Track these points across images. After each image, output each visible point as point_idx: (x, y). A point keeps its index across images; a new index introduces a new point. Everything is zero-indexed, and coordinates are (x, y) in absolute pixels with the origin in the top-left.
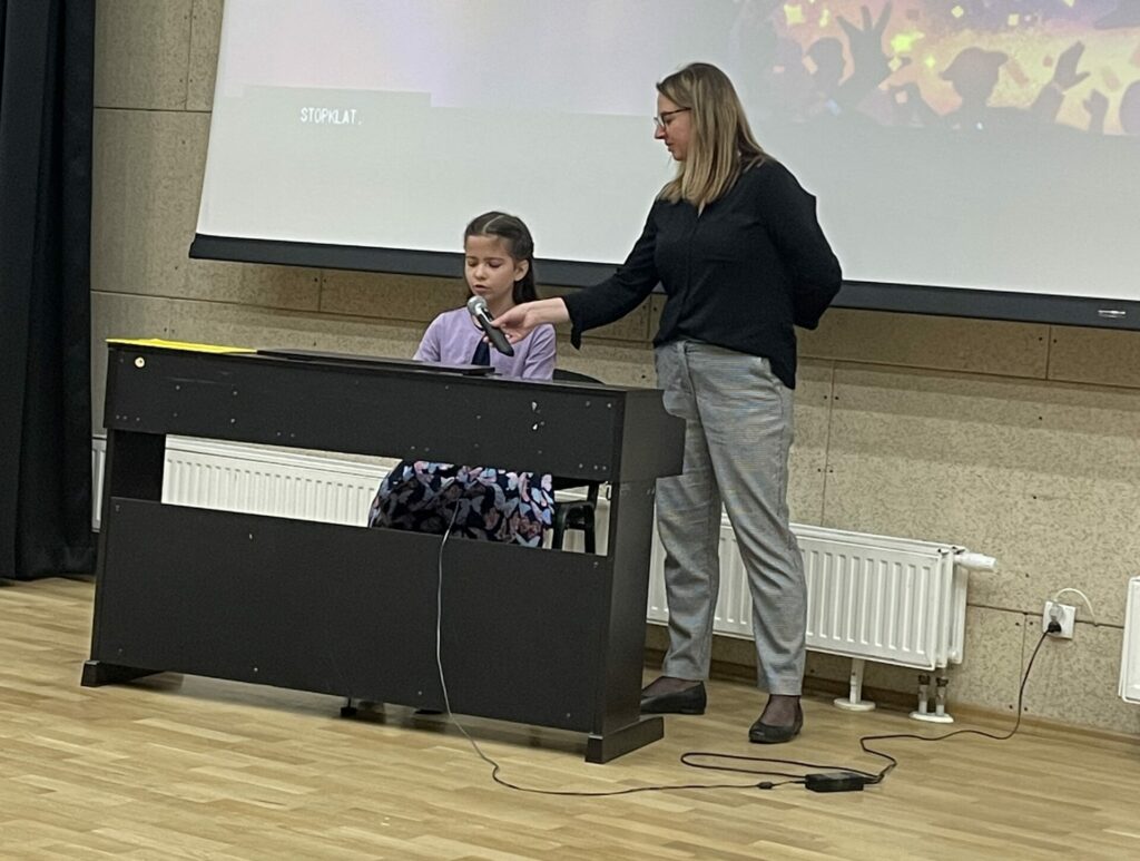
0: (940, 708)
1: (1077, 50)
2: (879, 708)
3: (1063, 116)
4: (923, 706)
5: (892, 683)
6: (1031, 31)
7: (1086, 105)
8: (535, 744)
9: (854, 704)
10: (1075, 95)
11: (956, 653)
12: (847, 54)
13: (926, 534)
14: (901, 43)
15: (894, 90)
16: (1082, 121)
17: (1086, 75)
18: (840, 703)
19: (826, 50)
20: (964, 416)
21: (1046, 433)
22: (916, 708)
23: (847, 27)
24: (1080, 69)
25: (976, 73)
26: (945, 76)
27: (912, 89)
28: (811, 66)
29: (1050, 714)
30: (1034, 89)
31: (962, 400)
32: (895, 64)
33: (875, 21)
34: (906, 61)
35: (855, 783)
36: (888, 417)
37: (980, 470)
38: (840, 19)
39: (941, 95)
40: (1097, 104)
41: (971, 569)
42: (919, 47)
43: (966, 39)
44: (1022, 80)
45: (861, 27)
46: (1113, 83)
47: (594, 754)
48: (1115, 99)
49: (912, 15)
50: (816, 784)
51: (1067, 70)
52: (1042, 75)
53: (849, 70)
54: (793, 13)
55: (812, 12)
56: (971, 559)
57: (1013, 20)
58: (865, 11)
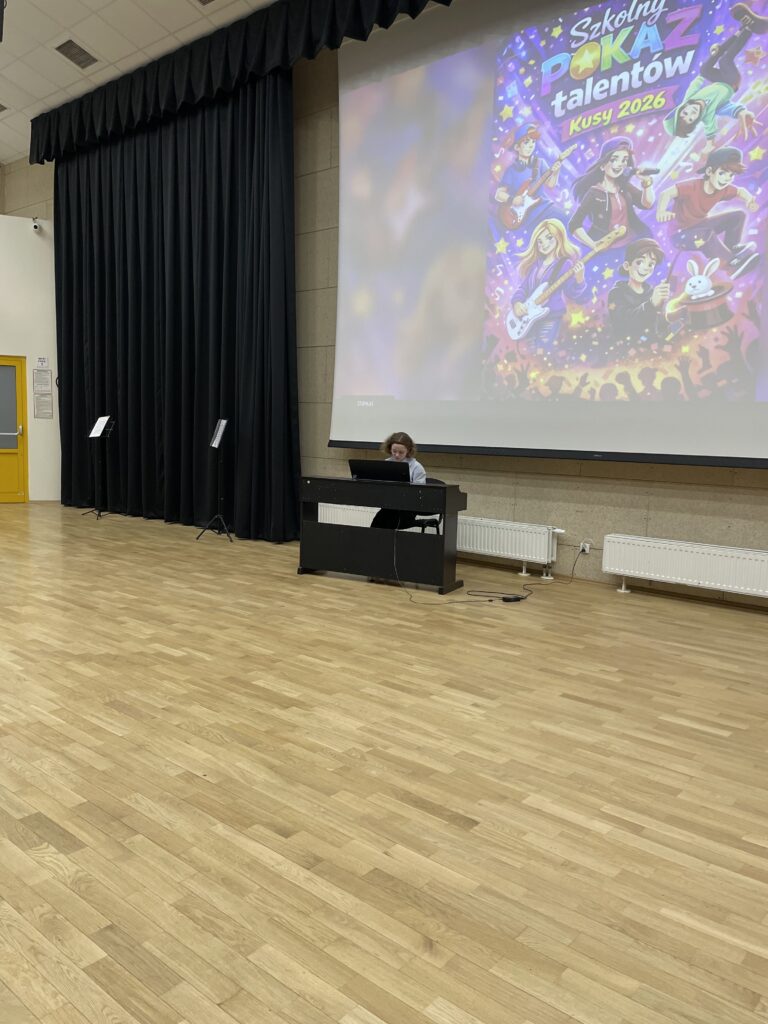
0: (550, 575)
1: (586, 375)
2: (532, 575)
3: (582, 396)
4: (545, 574)
5: (536, 568)
6: (572, 370)
7: (590, 392)
9: (524, 574)
10: (586, 389)
11: (554, 559)
12: (517, 379)
13: (545, 523)
14: (533, 375)
15: (531, 390)
16: (588, 397)
17: (589, 383)
18: (520, 574)
19: (510, 378)
20: (556, 488)
21: (580, 492)
22: (542, 575)
23: (517, 371)
24: (587, 381)
25: (556, 383)
26: (546, 385)
27: (536, 389)
28: (506, 383)
29: (583, 576)
30: (573, 388)
31: (555, 483)
32: (531, 382)
33: (525, 368)
34: (534, 380)
35: (517, 599)
36: (532, 488)
37: (561, 503)
38: (514, 368)
39: (545, 391)
40: (592, 392)
41: (558, 534)
42: (538, 376)
43: (552, 373)
44: (570, 385)
45: (520, 370)
46: (596, 384)
47: (441, 592)
48: (598, 390)
49: (536, 366)
50: (506, 600)
51: (583, 381)
52: (575, 383)
53: (517, 384)
54: (500, 367)
55: (506, 366)
56: (558, 530)
57: (566, 366)
58: (522, 366)
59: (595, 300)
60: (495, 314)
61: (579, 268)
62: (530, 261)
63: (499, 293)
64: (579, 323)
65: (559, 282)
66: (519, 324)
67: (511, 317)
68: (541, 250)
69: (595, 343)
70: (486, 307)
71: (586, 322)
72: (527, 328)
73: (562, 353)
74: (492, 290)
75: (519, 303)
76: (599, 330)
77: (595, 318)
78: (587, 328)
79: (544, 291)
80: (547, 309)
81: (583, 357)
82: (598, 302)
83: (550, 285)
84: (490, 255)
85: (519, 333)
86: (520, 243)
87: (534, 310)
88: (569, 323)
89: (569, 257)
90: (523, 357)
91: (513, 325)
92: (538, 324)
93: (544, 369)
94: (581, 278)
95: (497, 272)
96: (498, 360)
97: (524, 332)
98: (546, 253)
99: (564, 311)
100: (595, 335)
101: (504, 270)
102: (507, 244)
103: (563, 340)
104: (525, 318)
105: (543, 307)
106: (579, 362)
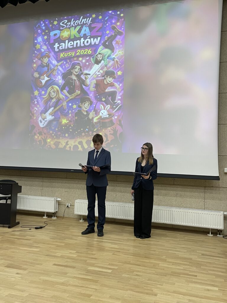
0: (55, 217)
1: (68, 142)
2: (48, 217)
3: (66, 149)
4: (53, 217)
5: (50, 214)
6: (63, 139)
7: (69, 147)
8: (3, 227)
9: (45, 217)
10: (68, 146)
11: (57, 210)
12: (42, 142)
13: (53, 196)
14: (49, 140)
15: (48, 146)
16: (69, 149)
17: (69, 144)
18: (44, 217)
19: (40, 141)
20: (58, 183)
21: (66, 184)
23: (43, 139)
24: (68, 143)
25: (57, 144)
26: (54, 144)
27: (50, 146)
28: (38, 143)
29: (68, 216)
30: (63, 146)
31: (57, 181)
32: (48, 143)
33: (45, 138)
34: (49, 142)
35: (41, 228)
36: (49, 183)
37: (59, 189)
38: (42, 138)
39: (53, 146)
40: (70, 147)
41: (59, 200)
43: (56, 140)
44: (62, 145)
45: (44, 138)
46: (72, 145)
47: (9, 227)
48: (72, 147)
49: (50, 137)
50: (36, 228)
52: (64, 144)
53: (43, 144)
54: (36, 137)
55: (38, 137)
56: (58, 199)
57: (61, 138)
58: (44, 137)
59: (70, 115)
60: (34, 117)
61: (65, 104)
62: (47, 99)
63: (35, 109)
64: (65, 123)
65: (58, 108)
66: (43, 122)
67: (40, 118)
68: (51, 96)
69: (71, 130)
70: (31, 115)
71: (67, 123)
72: (46, 123)
73: (59, 133)
74: (33, 108)
75: (43, 114)
76: (72, 126)
77: (70, 121)
78: (68, 125)
79: (52, 110)
80: (53, 117)
81: (67, 135)
82: (71, 116)
83: (54, 108)
84: (32, 96)
85: (43, 125)
86: (43, 92)
87: (49, 117)
88: (61, 122)
89: (61, 99)
90: (45, 134)
91: (41, 122)
92: (50, 122)
93: (53, 138)
94: (65, 107)
95: (35, 102)
96: (35, 134)
97: (45, 125)
98: (53, 97)
99: (60, 118)
100: (70, 127)
101: (37, 101)
102: (38, 92)
103: (59, 128)
104: (45, 120)
105: (52, 116)
106: (65, 137)
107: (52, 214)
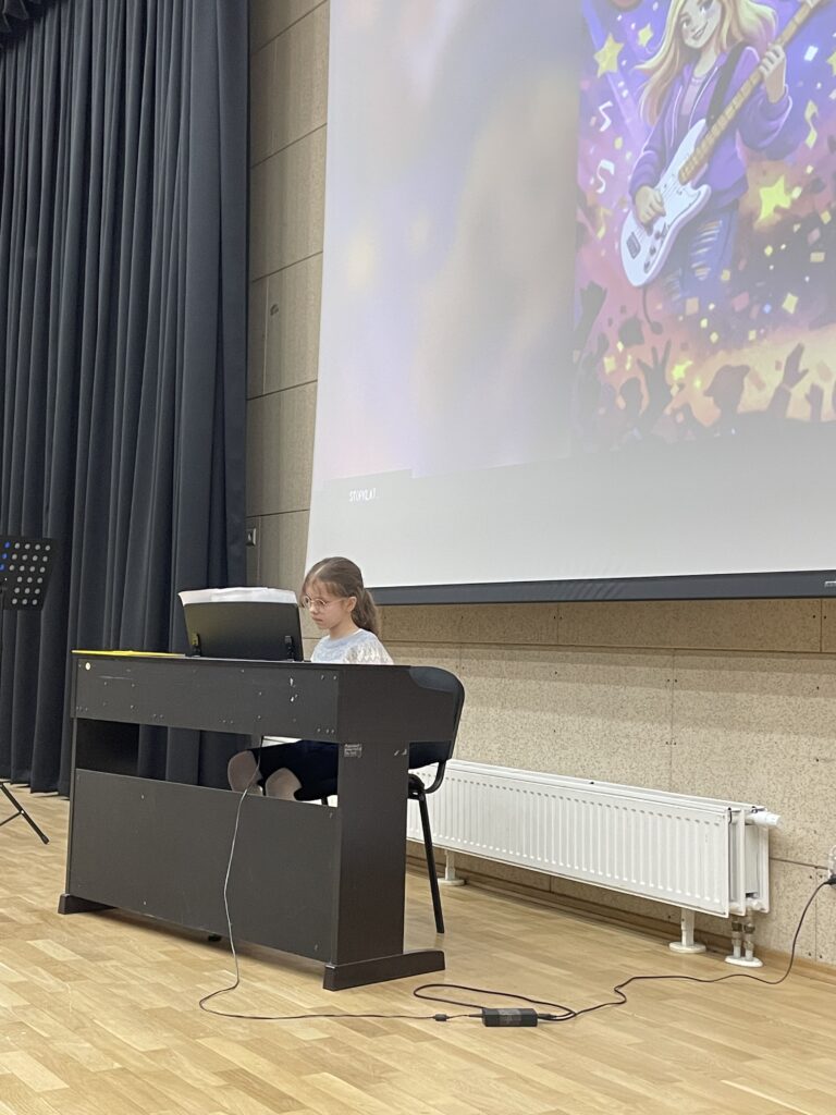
0: (749, 953)
1: (799, 351)
2: (705, 951)
3: (791, 412)
4: (737, 951)
6: (765, 342)
7: (808, 398)
9: (684, 947)
10: (800, 391)
11: (761, 903)
12: (644, 390)
14: (678, 372)
15: (675, 412)
16: (805, 413)
17: (806, 372)
18: (675, 946)
19: (630, 388)
20: (763, 690)
21: (822, 700)
23: (644, 368)
24: (801, 368)
25: (728, 385)
26: (707, 393)
27: (686, 408)
28: (621, 403)
30: (769, 392)
31: (760, 675)
32: (674, 390)
33: (660, 356)
34: (681, 386)
36: (710, 695)
37: (776, 737)
38: (639, 362)
40: (815, 395)
42: (689, 372)
43: (721, 359)
44: (760, 385)
45: (651, 365)
46: (825, 375)
48: (829, 391)
49: (684, 347)
50: (492, 1019)
51: (793, 372)
52: (774, 378)
53: (645, 402)
54: (609, 363)
55: (621, 360)
56: (766, 818)
57: (752, 335)
58: (654, 350)
59: (811, 139)
60: (596, 228)
61: (774, 61)
62: (664, 78)
63: (605, 172)
64: (778, 210)
65: (729, 112)
66: (646, 242)
67: (630, 227)
68: (690, 42)
69: (818, 257)
70: (581, 217)
71: (794, 203)
72: (662, 249)
73: (740, 302)
74: (591, 172)
75: (648, 189)
76: (826, 217)
77: (813, 187)
78: (796, 220)
79: (698, 144)
80: (704, 188)
81: (790, 303)
82: (818, 142)
83: (710, 124)
84: (585, 85)
85: (647, 266)
86: (645, 35)
87: (678, 199)
88: (753, 215)
89: (749, 40)
90: (657, 328)
91: (634, 249)
92: (689, 231)
93: (701, 349)
94: (778, 90)
95: (600, 123)
96: (604, 346)
97: (657, 261)
98: (700, 44)
99: (742, 185)
100: (816, 234)
101: (614, 113)
102: (620, 46)
103: (742, 265)
104: (658, 227)
105: (696, 187)
106: (780, 317)
107: (724, 930)
